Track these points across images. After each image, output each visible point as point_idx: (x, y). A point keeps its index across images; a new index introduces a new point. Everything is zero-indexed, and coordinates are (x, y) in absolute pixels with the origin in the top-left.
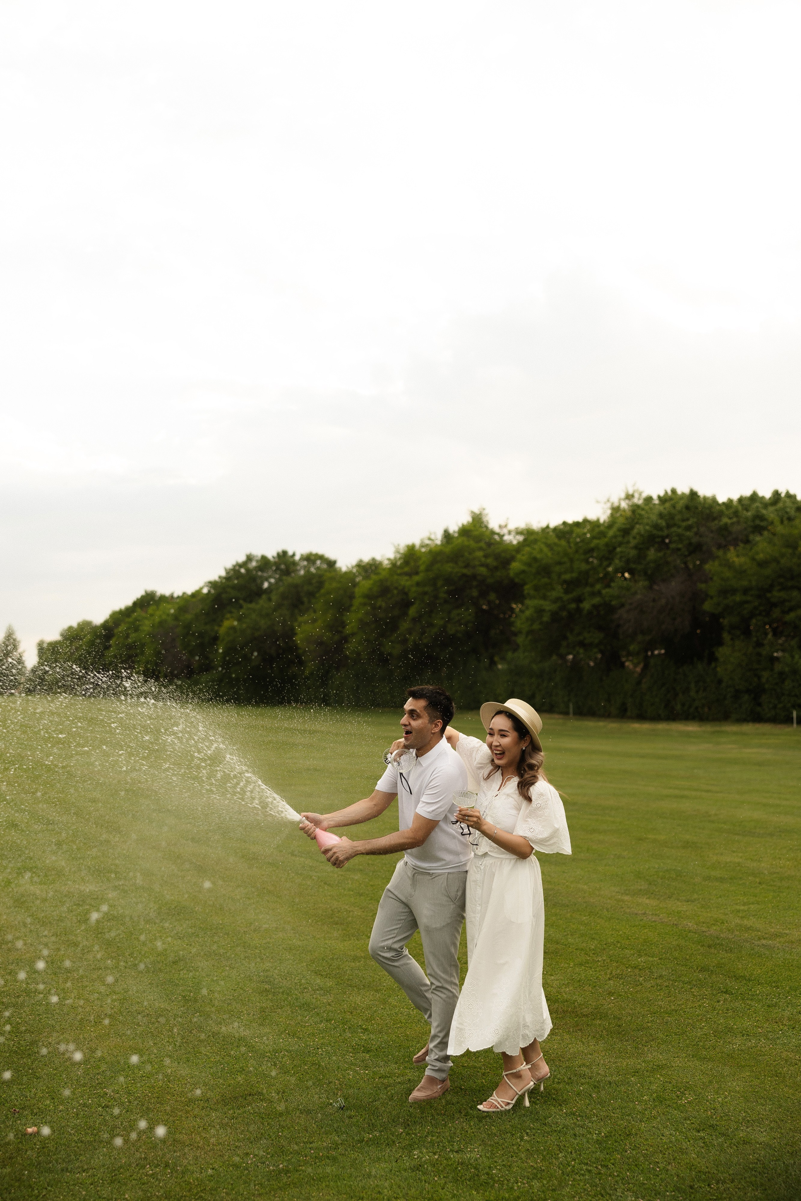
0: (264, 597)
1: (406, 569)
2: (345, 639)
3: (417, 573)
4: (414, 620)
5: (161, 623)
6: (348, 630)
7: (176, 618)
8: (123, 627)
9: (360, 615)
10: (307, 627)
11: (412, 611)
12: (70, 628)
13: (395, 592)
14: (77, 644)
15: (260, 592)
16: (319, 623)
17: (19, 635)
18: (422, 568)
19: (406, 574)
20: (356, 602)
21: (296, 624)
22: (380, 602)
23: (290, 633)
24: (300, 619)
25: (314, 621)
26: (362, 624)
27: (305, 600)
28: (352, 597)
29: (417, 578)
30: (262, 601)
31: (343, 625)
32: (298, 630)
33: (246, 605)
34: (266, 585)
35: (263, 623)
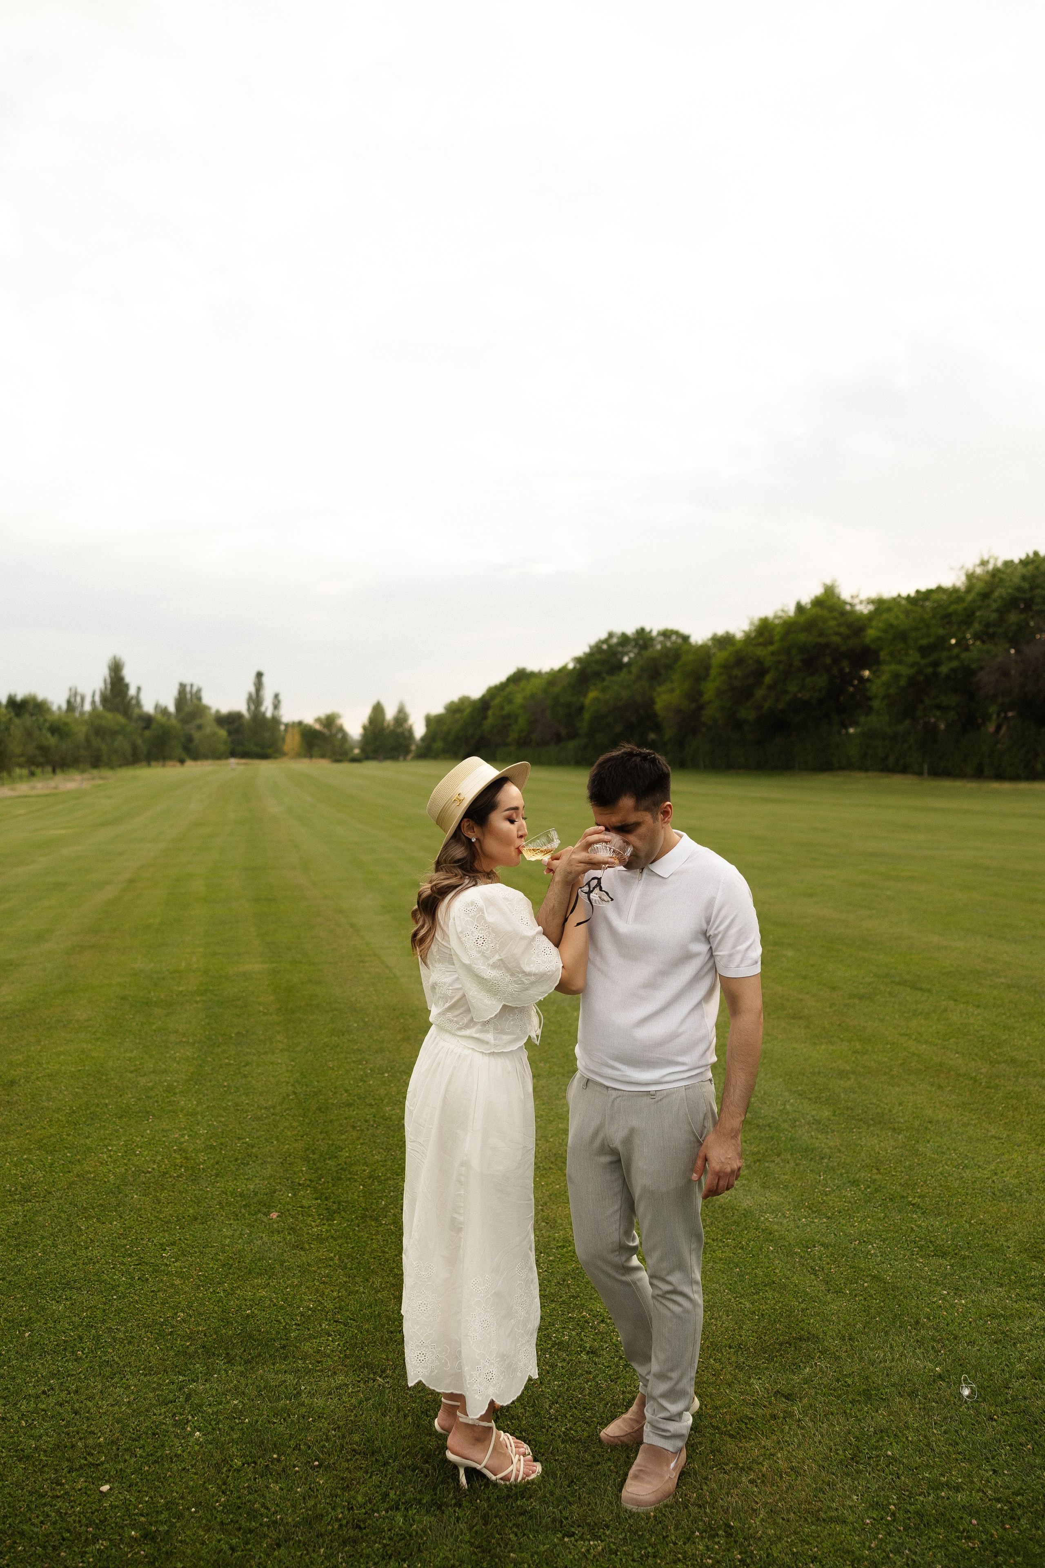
0: (625, 670)
1: (761, 640)
2: (701, 708)
3: (771, 643)
4: (770, 688)
5: (532, 696)
6: (706, 698)
7: (545, 691)
8: (497, 701)
9: (717, 684)
10: (666, 697)
11: (768, 679)
12: (452, 703)
13: (751, 661)
14: (457, 716)
15: (620, 666)
16: (677, 693)
17: (409, 709)
18: (777, 638)
19: (760, 644)
20: (714, 672)
21: (655, 694)
22: (736, 672)
23: (652, 702)
24: (659, 689)
25: (672, 690)
26: (719, 693)
27: (663, 671)
28: (708, 668)
29: (771, 648)
30: (623, 675)
31: (701, 694)
32: (658, 700)
33: (608, 678)
34: (626, 659)
35: (625, 694)
